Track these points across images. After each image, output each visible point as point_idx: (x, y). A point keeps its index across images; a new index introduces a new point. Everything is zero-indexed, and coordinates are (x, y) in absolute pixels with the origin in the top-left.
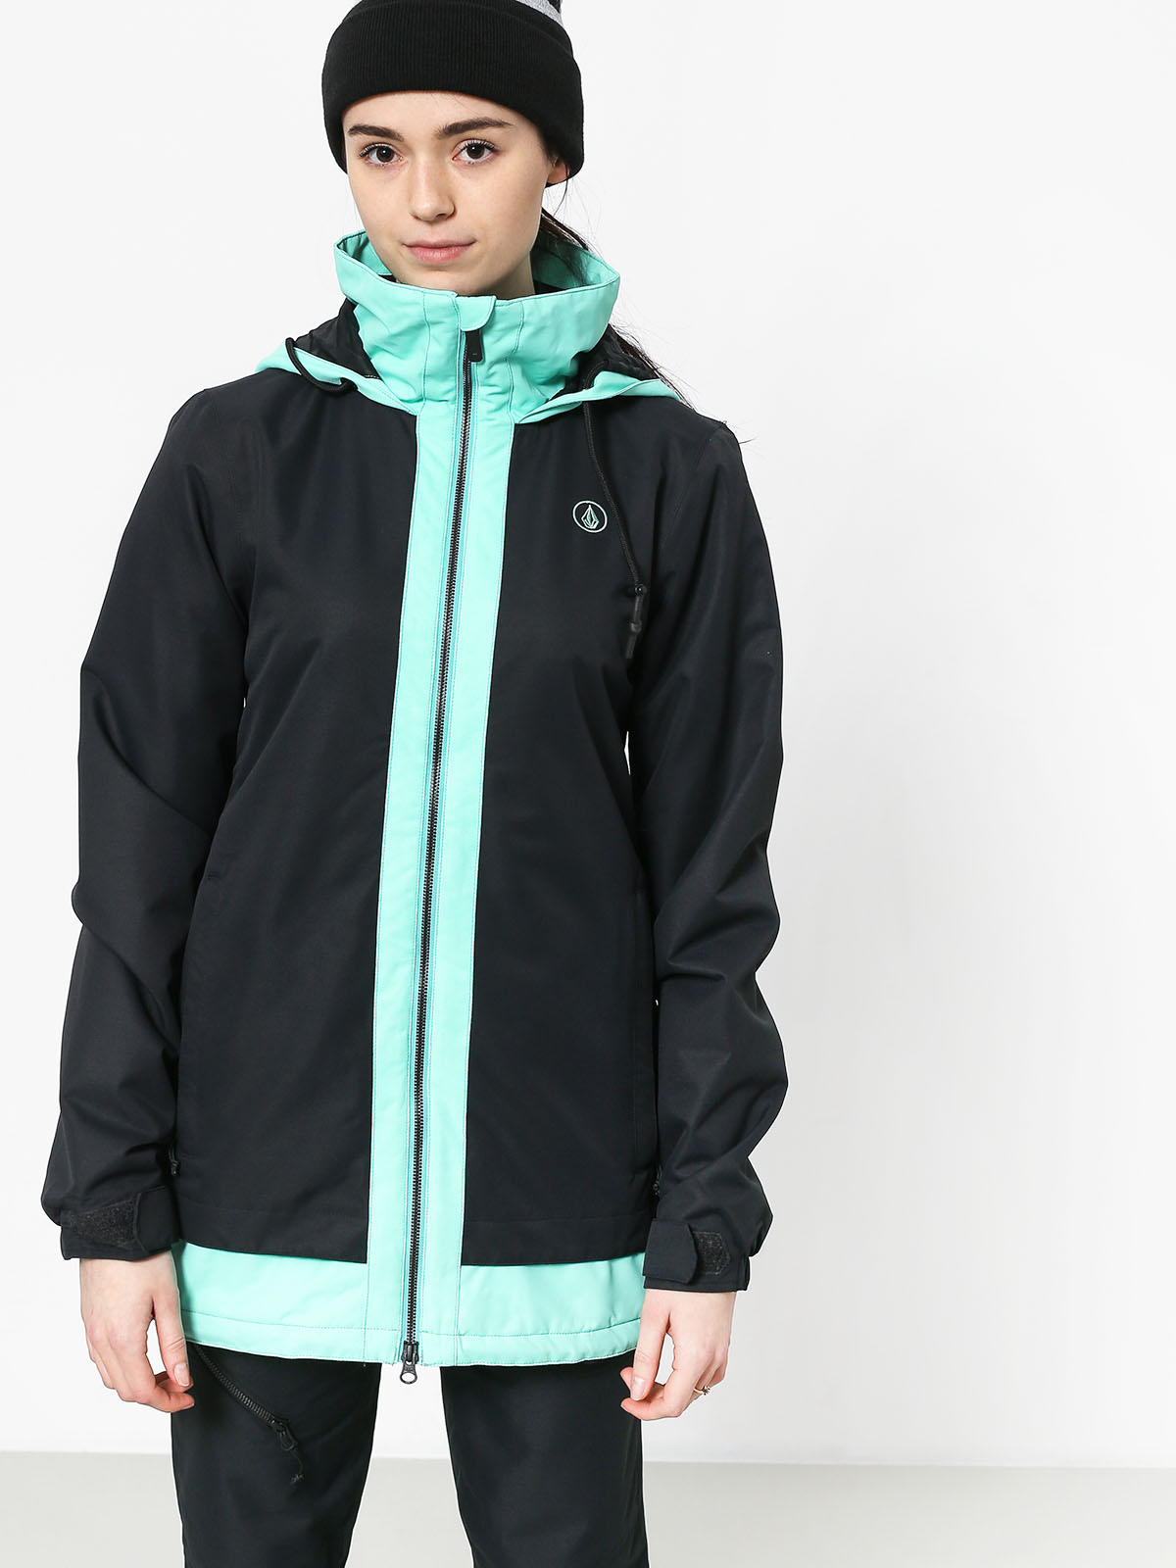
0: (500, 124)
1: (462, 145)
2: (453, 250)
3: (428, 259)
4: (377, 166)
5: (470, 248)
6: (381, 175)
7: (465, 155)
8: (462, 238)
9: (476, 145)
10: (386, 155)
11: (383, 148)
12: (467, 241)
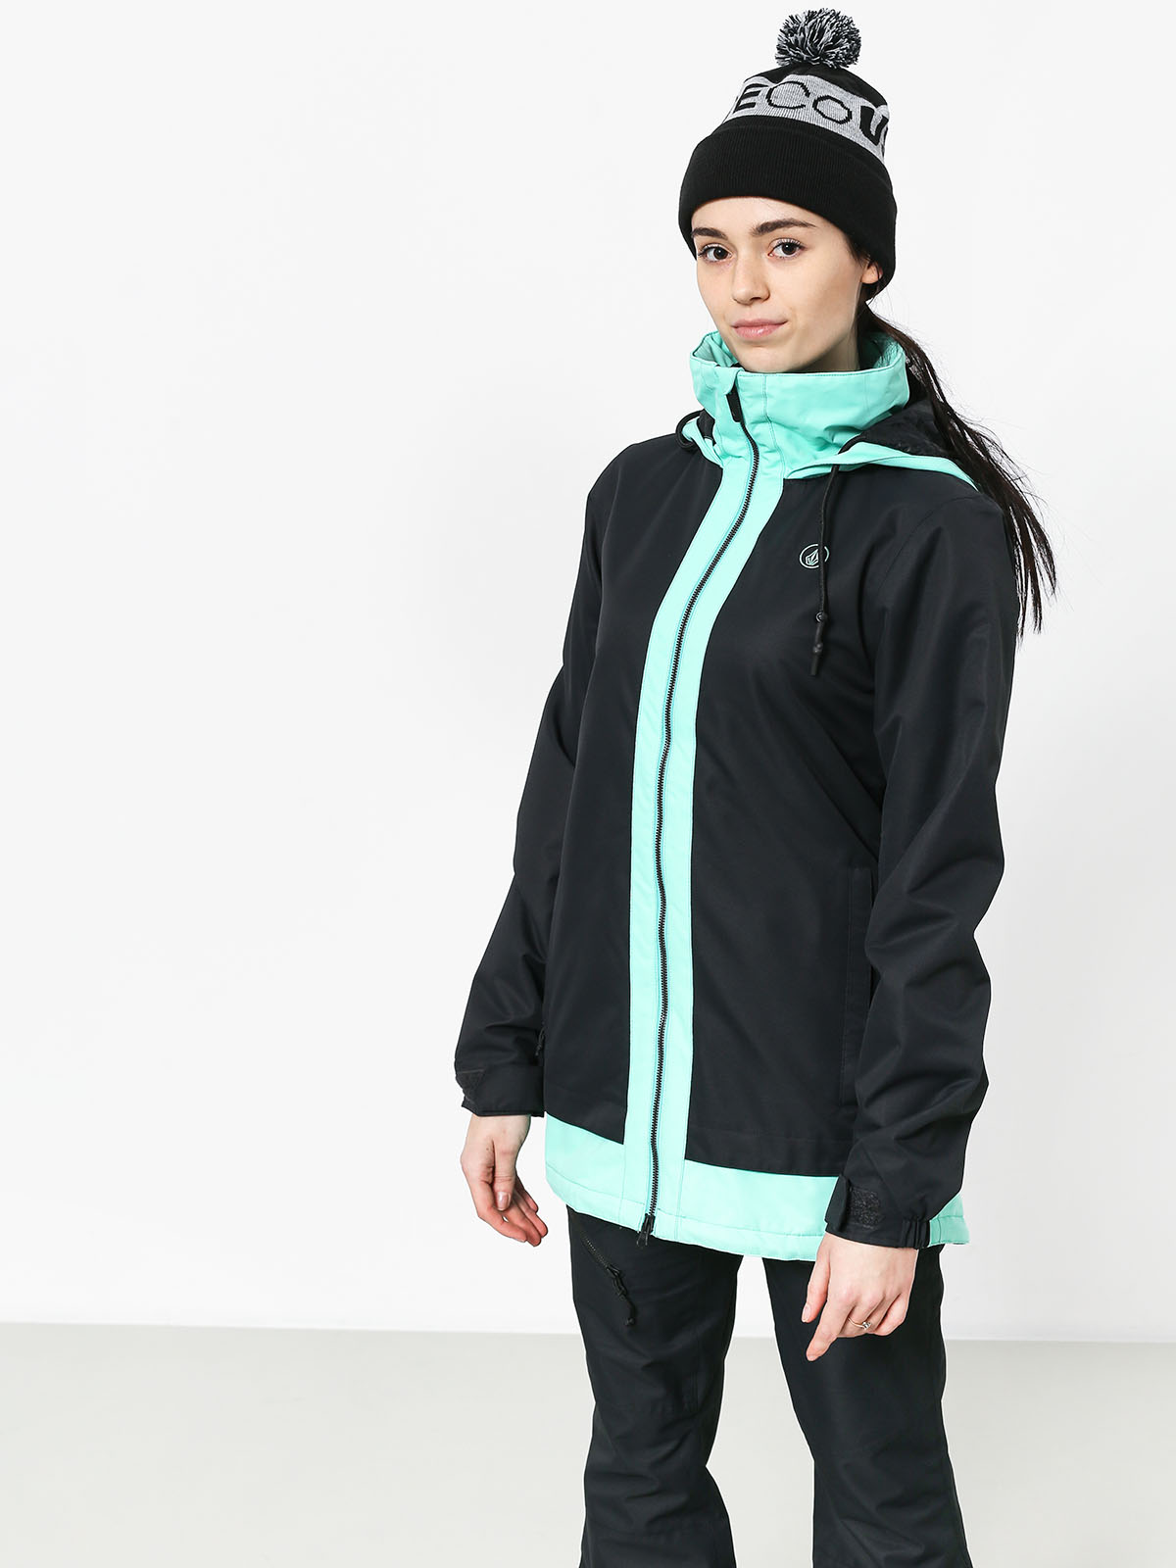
0: (804, 225)
1: (775, 243)
2: (767, 328)
3: (747, 336)
4: (711, 262)
5: (781, 327)
6: (714, 269)
7: (779, 252)
8: (774, 317)
9: (789, 244)
10: (721, 254)
11: (717, 248)
12: (779, 320)
